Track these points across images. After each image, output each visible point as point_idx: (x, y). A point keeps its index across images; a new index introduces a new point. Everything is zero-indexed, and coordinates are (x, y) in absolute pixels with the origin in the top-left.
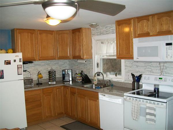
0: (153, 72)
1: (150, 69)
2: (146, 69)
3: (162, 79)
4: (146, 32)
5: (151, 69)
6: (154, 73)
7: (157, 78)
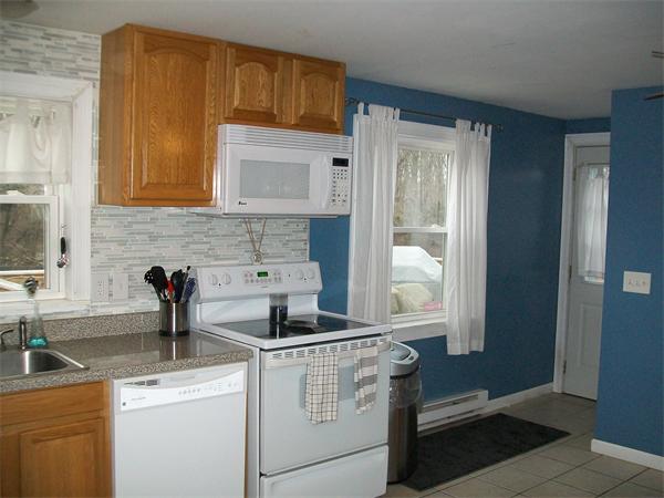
0: (217, 258)
1: (206, 247)
2: (192, 246)
3: (266, 274)
4: (261, 110)
5: (208, 246)
6: (221, 259)
7: (251, 275)
